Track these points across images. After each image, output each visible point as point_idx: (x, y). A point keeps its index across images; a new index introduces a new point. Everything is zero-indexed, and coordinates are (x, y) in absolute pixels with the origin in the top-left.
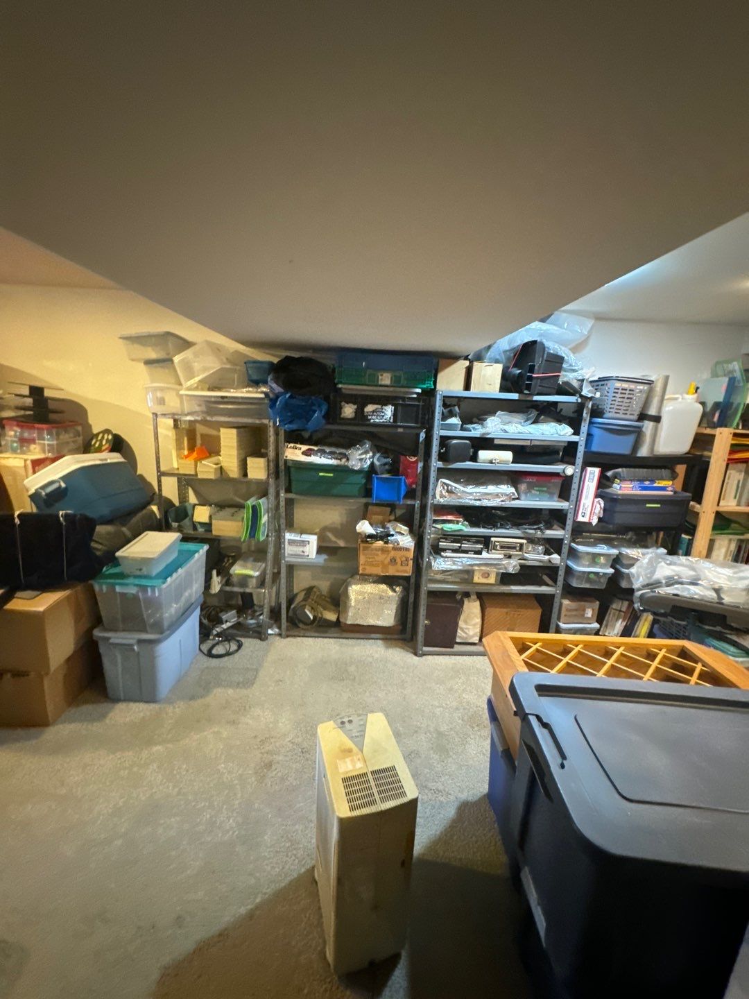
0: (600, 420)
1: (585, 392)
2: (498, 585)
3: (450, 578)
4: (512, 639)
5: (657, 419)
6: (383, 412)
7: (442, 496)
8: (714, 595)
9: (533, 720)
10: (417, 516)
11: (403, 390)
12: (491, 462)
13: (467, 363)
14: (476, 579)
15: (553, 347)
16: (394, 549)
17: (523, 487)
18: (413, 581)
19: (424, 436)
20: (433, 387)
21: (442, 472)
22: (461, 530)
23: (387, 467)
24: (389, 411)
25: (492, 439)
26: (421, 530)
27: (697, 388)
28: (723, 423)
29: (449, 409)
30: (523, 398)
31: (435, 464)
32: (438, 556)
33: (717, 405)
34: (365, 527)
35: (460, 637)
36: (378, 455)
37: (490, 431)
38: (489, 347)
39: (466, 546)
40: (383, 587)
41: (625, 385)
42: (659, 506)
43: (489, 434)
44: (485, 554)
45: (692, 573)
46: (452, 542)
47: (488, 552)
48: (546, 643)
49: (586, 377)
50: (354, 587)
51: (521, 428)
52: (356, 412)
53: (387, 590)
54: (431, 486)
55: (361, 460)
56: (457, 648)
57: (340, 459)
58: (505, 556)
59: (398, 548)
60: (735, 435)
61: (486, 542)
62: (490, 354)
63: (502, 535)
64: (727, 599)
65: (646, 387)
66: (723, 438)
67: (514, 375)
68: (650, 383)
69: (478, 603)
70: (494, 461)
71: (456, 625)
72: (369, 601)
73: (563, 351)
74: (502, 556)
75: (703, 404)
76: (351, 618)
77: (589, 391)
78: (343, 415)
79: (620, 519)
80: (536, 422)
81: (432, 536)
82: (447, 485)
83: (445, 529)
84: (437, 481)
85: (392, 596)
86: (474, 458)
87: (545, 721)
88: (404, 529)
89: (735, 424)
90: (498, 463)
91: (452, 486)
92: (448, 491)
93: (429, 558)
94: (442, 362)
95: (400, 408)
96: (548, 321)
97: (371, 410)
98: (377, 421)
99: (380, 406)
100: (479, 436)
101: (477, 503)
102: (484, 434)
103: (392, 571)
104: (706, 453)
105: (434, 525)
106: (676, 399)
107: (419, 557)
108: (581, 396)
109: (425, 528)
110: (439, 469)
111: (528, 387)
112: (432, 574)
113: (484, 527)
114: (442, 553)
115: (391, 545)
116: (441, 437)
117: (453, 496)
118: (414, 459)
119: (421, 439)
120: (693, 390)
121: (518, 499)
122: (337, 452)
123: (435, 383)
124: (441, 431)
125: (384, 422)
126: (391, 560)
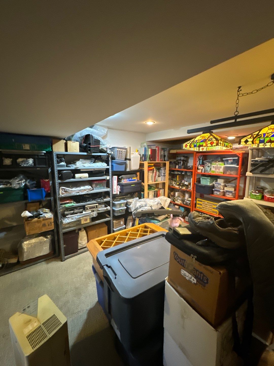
0: (114, 161)
1: (108, 152)
2: (91, 222)
3: (72, 225)
4: (97, 241)
5: (130, 160)
7: (62, 194)
8: (150, 208)
9: (105, 267)
10: (53, 204)
11: (36, 152)
12: (81, 178)
13: (65, 141)
14: (82, 223)
15: (96, 137)
16: (44, 220)
17: (94, 185)
18: (55, 231)
19: (50, 170)
20: (51, 150)
21: (61, 184)
22: (73, 205)
23: (34, 185)
24: (31, 161)
25: (80, 170)
26: (56, 209)
27: (138, 150)
28: (145, 160)
29: (60, 159)
30: (89, 154)
31: (57, 181)
32: (65, 218)
33: (143, 155)
34: (27, 214)
35: (80, 247)
36: (28, 180)
37: (78, 167)
38: (73, 136)
39: (76, 211)
40: (42, 238)
41: (120, 150)
42: (134, 185)
43: (78, 168)
44: (84, 212)
45: (145, 203)
46: (70, 211)
47: (85, 211)
48: (108, 238)
49: (108, 147)
50: (25, 243)
51: (89, 165)
52: (12, 162)
53: (43, 239)
54: (57, 191)
55: (19, 184)
56: (79, 251)
57: (6, 185)
58: (91, 211)
59: (45, 219)
60: (148, 163)
61: (84, 208)
62: (73, 139)
63: (89, 204)
64: (153, 208)
65: (125, 150)
66: (146, 164)
67: (84, 146)
68: (126, 149)
69: (85, 231)
70: (82, 178)
71: (77, 243)
72: (34, 246)
73: (99, 138)
74: (90, 212)
75: (140, 155)
76: (26, 257)
77: (110, 152)
78: (4, 164)
79: (125, 191)
80: (94, 162)
81: (61, 210)
82: (64, 189)
83: (66, 206)
84: (60, 188)
85: (46, 240)
86: (74, 177)
87: (109, 265)
88: (47, 210)
89: (148, 160)
90: (83, 178)
91: (66, 189)
92: (65, 191)
93: (61, 220)
94: (53, 140)
95: (36, 160)
96: (93, 128)
97: (21, 161)
98: (25, 165)
99: (25, 159)
100: (74, 169)
101: (78, 194)
102: (76, 168)
103: (44, 230)
104: (143, 169)
105: (61, 206)
106: (134, 154)
107: (57, 220)
108: (107, 153)
109: (57, 208)
110: (60, 183)
111: (90, 150)
112: (64, 226)
113: (82, 202)
114: (67, 216)
115: (42, 219)
116: (58, 170)
117: (67, 193)
118: (47, 180)
119: (49, 172)
120: (137, 151)
121: (93, 190)
122: (4, 181)
123: (52, 149)
124: (58, 168)
125: (29, 166)
126: (43, 225)
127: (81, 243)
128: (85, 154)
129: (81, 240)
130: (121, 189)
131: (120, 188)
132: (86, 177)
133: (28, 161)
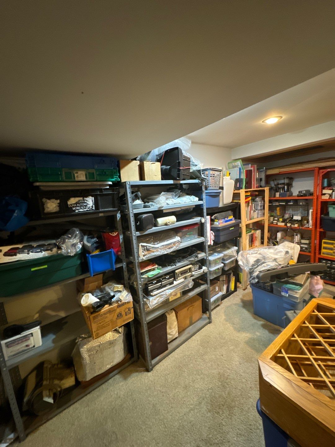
1: (203, 177)
2: (182, 298)
5: (223, 188)
6: (85, 203)
7: (144, 255)
8: (277, 264)
10: (126, 274)
11: (98, 183)
12: (166, 224)
14: (171, 300)
20: (119, 180)
21: (140, 239)
22: (158, 273)
23: (95, 245)
24: (90, 201)
25: (163, 210)
27: (230, 173)
28: (240, 188)
29: (135, 194)
30: (176, 182)
31: (135, 234)
32: (150, 297)
33: (237, 180)
34: (91, 300)
36: (86, 237)
37: (163, 206)
38: (149, 153)
39: (164, 282)
42: (233, 228)
47: (176, 281)
49: (201, 169)
51: (174, 201)
52: (60, 205)
53: (114, 335)
54: (135, 250)
57: (51, 250)
58: (184, 278)
59: (121, 304)
60: (245, 192)
62: (150, 157)
65: (218, 173)
66: (242, 192)
67: (167, 169)
68: (221, 171)
69: (174, 313)
70: (168, 224)
74: (183, 280)
75: (233, 179)
76: (89, 373)
78: (47, 210)
79: (222, 239)
80: (180, 196)
81: (142, 284)
82: (145, 246)
83: (150, 276)
84: (138, 245)
85: (118, 337)
88: (120, 287)
89: (244, 187)
90: (171, 224)
91: (148, 246)
92: (147, 250)
93: (143, 301)
95: (99, 198)
97: (74, 202)
98: (81, 210)
99: (81, 198)
100: (157, 209)
101: (164, 253)
105: (142, 276)
109: (135, 280)
111: (178, 175)
114: (152, 294)
115: (115, 305)
116: (135, 214)
117: (150, 252)
118: (115, 234)
119: (118, 219)
120: (228, 174)
121: (182, 243)
122: (46, 244)
123: (120, 177)
124: (134, 210)
125: (87, 210)
126: (118, 316)
127: (172, 333)
128: (171, 182)
129: (170, 328)
130: (215, 236)
131: (214, 234)
132: (173, 223)
133: (85, 201)
